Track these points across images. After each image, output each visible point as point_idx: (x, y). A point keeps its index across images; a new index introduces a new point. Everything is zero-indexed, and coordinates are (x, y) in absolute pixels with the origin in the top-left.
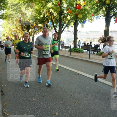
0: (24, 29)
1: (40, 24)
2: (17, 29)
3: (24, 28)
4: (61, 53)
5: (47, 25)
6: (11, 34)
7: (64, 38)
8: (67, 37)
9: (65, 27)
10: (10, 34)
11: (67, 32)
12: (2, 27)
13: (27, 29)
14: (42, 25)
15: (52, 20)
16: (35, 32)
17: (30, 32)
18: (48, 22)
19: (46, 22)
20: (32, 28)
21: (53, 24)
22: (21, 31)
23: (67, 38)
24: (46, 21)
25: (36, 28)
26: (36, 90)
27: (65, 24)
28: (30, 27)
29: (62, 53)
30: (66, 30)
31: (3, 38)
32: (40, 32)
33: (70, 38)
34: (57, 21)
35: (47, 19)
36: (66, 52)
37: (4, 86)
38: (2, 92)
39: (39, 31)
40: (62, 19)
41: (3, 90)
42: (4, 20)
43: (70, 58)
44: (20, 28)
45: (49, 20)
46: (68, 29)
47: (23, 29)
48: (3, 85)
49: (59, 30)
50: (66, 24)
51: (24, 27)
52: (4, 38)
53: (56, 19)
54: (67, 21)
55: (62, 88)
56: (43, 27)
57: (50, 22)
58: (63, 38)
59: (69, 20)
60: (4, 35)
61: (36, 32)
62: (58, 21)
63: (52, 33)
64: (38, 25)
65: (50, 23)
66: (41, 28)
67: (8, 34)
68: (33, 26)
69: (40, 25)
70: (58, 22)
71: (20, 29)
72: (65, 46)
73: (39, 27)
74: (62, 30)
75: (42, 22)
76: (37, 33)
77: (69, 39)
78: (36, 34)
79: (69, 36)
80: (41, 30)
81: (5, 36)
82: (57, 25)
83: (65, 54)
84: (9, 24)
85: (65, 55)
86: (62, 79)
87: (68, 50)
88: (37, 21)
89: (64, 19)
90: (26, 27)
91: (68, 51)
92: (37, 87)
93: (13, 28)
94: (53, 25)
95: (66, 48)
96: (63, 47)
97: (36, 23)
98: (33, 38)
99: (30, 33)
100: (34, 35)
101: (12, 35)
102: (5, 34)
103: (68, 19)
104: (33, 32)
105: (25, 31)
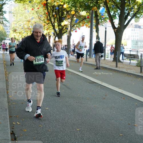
0: (53, 20)
1: (84, 11)
2: (39, 20)
3: (53, 18)
4: (122, 68)
5: (96, 12)
6: (28, 29)
7: (127, 39)
8: (133, 38)
9: (132, 18)
10: (25, 29)
11: (133, 29)
12: (13, 15)
13: (58, 21)
14: (87, 13)
15: (106, 4)
16: (72, 26)
17: (64, 25)
18: (99, 8)
19: (95, 8)
20: (67, 18)
21: (108, 12)
22: (47, 24)
23: (133, 40)
24: (94, 6)
25: (75, 19)
26: (77, 136)
27: (131, 11)
28: (64, 16)
29: (124, 68)
30: (132, 24)
31: (13, 35)
32: (83, 26)
33: (138, 40)
34: (117, 5)
35: (97, 3)
36: (132, 66)
37: (17, 124)
38: (12, 135)
39: (81, 24)
40: (125, 3)
41: (14, 132)
42: (16, 2)
43: (140, 79)
44: (46, 18)
45: (101, 3)
46: (136, 22)
47: (50, 20)
48: (14, 123)
49: (119, 24)
50: (133, 12)
51: (53, 16)
52: (15, 36)
53: (114, 3)
54: (136, 7)
55: (125, 135)
56: (88, 17)
57: (103, 7)
58: (125, 39)
59: (140, 4)
60: (15, 31)
61: (74, 26)
62: (119, 5)
63: (106, 28)
64: (80, 13)
65: (102, 10)
66: (84, 18)
67: (22, 28)
68: (69, 15)
69: (84, 13)
70: (119, 8)
71: (46, 20)
72: (130, 55)
73: (80, 16)
74: (125, 24)
75: (87, 8)
76: (77, 28)
77: (137, 42)
78: (74, 30)
79: (137, 35)
80: (84, 24)
81: (17, 31)
82: (116, 14)
83: (129, 69)
84: (25, 9)
85: (129, 71)
86: (125, 117)
87: (134, 62)
88: (78, 5)
89: (130, 3)
90: (55, 16)
91: (135, 65)
92: (78, 130)
93: (33, 18)
94: (108, 14)
95: (131, 58)
96: (126, 57)
97: (75, 9)
98: (68, 36)
99: (63, 27)
100: (70, 32)
101: (29, 31)
102: (17, 29)
103: (138, 2)
104: (69, 26)
105: (54, 23)
